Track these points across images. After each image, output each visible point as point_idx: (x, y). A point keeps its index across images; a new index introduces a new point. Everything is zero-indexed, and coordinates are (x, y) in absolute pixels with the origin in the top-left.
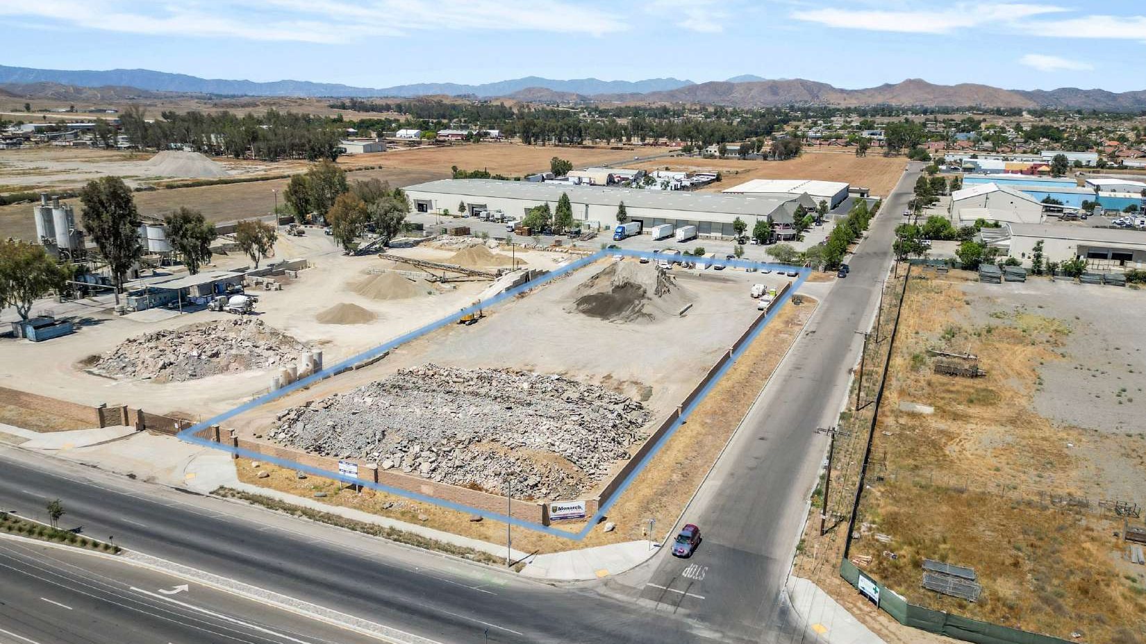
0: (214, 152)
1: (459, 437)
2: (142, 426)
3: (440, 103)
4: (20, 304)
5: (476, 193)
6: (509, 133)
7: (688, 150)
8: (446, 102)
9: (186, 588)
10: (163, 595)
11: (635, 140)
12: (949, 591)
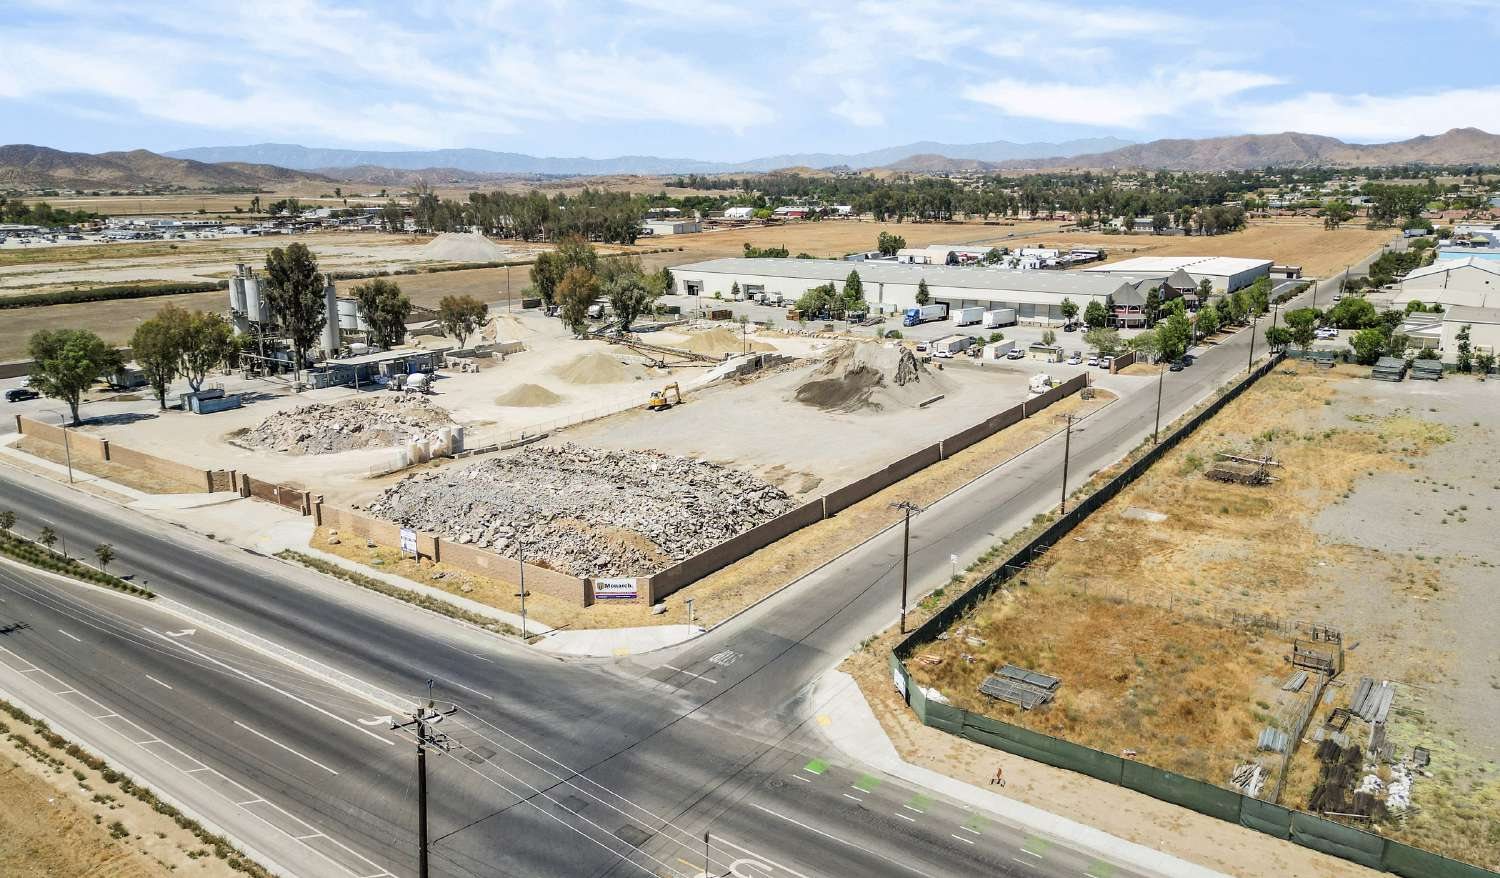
0: (505, 235)
1: (544, 513)
2: (247, 492)
3: (795, 177)
4: (192, 375)
5: (753, 273)
6: (859, 210)
7: (1086, 224)
8: (804, 175)
9: (192, 632)
10: (169, 637)
11: (1024, 215)
12: (1004, 696)
